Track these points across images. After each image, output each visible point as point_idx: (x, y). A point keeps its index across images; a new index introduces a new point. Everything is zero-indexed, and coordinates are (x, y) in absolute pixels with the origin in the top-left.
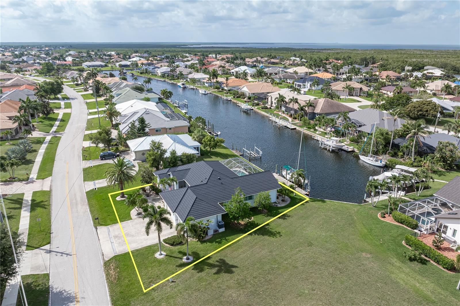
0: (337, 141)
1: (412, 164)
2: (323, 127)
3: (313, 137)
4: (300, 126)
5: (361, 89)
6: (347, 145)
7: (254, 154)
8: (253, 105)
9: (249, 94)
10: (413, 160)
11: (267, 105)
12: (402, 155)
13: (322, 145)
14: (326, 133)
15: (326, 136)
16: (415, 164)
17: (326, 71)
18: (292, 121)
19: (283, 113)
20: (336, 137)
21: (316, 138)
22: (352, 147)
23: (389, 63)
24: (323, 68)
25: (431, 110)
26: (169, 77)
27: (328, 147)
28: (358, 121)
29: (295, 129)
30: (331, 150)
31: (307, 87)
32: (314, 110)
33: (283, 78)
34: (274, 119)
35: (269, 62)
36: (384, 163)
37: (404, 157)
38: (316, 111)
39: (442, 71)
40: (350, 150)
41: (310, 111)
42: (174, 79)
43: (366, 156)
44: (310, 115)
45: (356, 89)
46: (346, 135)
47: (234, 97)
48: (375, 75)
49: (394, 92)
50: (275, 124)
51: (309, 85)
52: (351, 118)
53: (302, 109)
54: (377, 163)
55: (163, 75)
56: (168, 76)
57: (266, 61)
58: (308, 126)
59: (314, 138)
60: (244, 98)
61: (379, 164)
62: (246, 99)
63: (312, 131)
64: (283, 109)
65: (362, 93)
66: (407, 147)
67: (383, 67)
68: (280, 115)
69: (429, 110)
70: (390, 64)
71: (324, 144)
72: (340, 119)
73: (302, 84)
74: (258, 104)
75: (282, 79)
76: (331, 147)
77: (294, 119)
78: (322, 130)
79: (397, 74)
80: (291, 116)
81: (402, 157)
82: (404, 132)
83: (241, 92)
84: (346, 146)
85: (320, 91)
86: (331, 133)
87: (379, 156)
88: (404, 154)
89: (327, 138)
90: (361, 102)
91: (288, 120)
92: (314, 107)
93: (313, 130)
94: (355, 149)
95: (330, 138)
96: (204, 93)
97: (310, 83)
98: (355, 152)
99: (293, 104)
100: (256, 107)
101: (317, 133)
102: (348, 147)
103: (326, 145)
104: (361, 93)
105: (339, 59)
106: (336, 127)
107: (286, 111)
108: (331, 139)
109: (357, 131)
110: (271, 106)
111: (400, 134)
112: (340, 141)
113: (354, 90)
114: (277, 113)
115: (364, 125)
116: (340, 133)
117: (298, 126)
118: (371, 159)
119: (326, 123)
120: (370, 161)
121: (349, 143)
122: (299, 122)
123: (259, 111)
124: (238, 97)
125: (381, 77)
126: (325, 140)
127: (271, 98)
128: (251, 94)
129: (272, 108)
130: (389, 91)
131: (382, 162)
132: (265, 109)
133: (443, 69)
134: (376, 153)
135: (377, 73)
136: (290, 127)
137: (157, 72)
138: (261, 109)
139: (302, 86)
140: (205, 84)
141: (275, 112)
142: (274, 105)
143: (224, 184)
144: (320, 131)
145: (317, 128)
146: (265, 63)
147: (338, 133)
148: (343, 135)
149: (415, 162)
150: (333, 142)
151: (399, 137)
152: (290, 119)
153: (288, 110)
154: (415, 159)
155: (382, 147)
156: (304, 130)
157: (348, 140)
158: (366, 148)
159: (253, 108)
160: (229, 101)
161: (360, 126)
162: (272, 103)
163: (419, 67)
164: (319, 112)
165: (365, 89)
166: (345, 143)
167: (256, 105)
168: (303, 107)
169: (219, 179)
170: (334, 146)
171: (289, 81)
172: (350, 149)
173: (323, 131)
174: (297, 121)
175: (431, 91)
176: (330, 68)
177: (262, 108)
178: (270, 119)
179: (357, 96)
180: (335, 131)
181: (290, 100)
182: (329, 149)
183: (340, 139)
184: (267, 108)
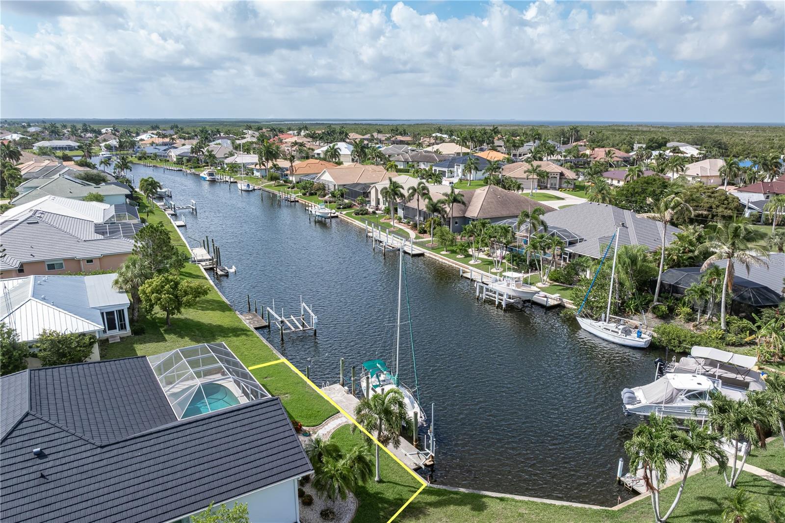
0: (517, 280)
1: (723, 338)
2: (486, 249)
3: (461, 273)
4: (433, 249)
5: (562, 174)
6: (543, 289)
7: (294, 323)
8: (339, 208)
9: (335, 186)
10: (723, 327)
11: (367, 208)
12: (688, 314)
13: (481, 292)
14: (491, 263)
15: (494, 270)
16: (731, 338)
17: (494, 149)
18: (417, 238)
19: (400, 220)
20: (515, 270)
21: (468, 275)
22: (557, 295)
23: (605, 137)
24: (488, 144)
25: (718, 206)
26: (189, 163)
27: (496, 296)
28: (565, 231)
29: (422, 255)
30: (503, 304)
31: (458, 176)
32: (465, 212)
33: (413, 162)
34: (376, 233)
35: (393, 141)
36: (649, 338)
37: (694, 320)
38: (469, 214)
39: (697, 149)
40: (552, 302)
41: (456, 214)
42: (199, 167)
43: (596, 320)
44: (456, 223)
45: (553, 176)
46: (539, 265)
47: (304, 194)
48: (584, 155)
49: (625, 179)
50: (376, 244)
51: (460, 171)
52: (550, 224)
53: (435, 208)
54: (628, 337)
55: (180, 161)
56: (188, 161)
57: (388, 139)
58: (451, 248)
59: (465, 275)
60: (324, 196)
61: (633, 340)
62: (327, 197)
63: (459, 260)
64: (401, 213)
65: (566, 182)
66: (703, 293)
67: (596, 143)
68: (392, 226)
69: (714, 206)
70: (608, 138)
71: (487, 290)
72: (523, 227)
73: (446, 170)
74: (349, 207)
75: (410, 163)
76: (505, 297)
77: (420, 233)
78: (482, 255)
79: (622, 154)
80: (414, 227)
81: (690, 319)
82: (683, 253)
83: (319, 183)
84: (542, 294)
85: (482, 183)
86: (504, 261)
87: (628, 317)
88: (694, 310)
89: (495, 274)
90: (563, 199)
91: (406, 237)
92: (464, 203)
93: (463, 256)
94: (564, 300)
95: (501, 273)
96: (244, 188)
97: (462, 167)
98: (564, 307)
99: (418, 200)
100: (344, 212)
101: (472, 262)
102: (548, 295)
103: (491, 291)
104: (562, 182)
105: (516, 135)
106: (515, 247)
107: (405, 217)
108: (505, 277)
109: (566, 254)
110: (377, 210)
111: (675, 257)
112: (526, 282)
113: (548, 177)
114: (386, 221)
115: (581, 240)
116: (525, 261)
117: (428, 248)
118: (612, 326)
119: (490, 237)
120: (610, 332)
121: (547, 285)
122: (431, 239)
123: (350, 220)
124: (311, 194)
125: (595, 158)
126: (490, 280)
127: (377, 190)
128: (339, 186)
129: (377, 212)
130: (616, 179)
131: (643, 336)
132: (362, 214)
133: (699, 147)
134: (621, 310)
135: (588, 152)
136: (410, 252)
137: (170, 154)
138: (353, 215)
139: (447, 174)
140: (255, 172)
141: (382, 220)
142: (382, 206)
143: (50, 478)
144: (479, 258)
145: (470, 251)
146: (386, 142)
147: (519, 261)
148: (533, 266)
149: (728, 332)
150: (508, 285)
151: (671, 267)
152: (413, 234)
153: (410, 214)
154: (728, 324)
155: (633, 294)
156: (443, 258)
157: (545, 278)
158: (594, 297)
159: (337, 214)
160: (293, 201)
161: (571, 243)
162: (378, 203)
163: (658, 143)
164: (476, 215)
165: (570, 174)
166: (540, 284)
167: (344, 208)
168: (436, 204)
169: (40, 455)
170: (512, 294)
171: (422, 166)
172: (553, 299)
173: (486, 257)
174: (427, 238)
175: (694, 178)
176: (501, 146)
177: (357, 214)
178: (369, 234)
179: (555, 189)
180: (514, 256)
181: (411, 191)
182: (500, 303)
183: (526, 276)
184: (367, 213)
